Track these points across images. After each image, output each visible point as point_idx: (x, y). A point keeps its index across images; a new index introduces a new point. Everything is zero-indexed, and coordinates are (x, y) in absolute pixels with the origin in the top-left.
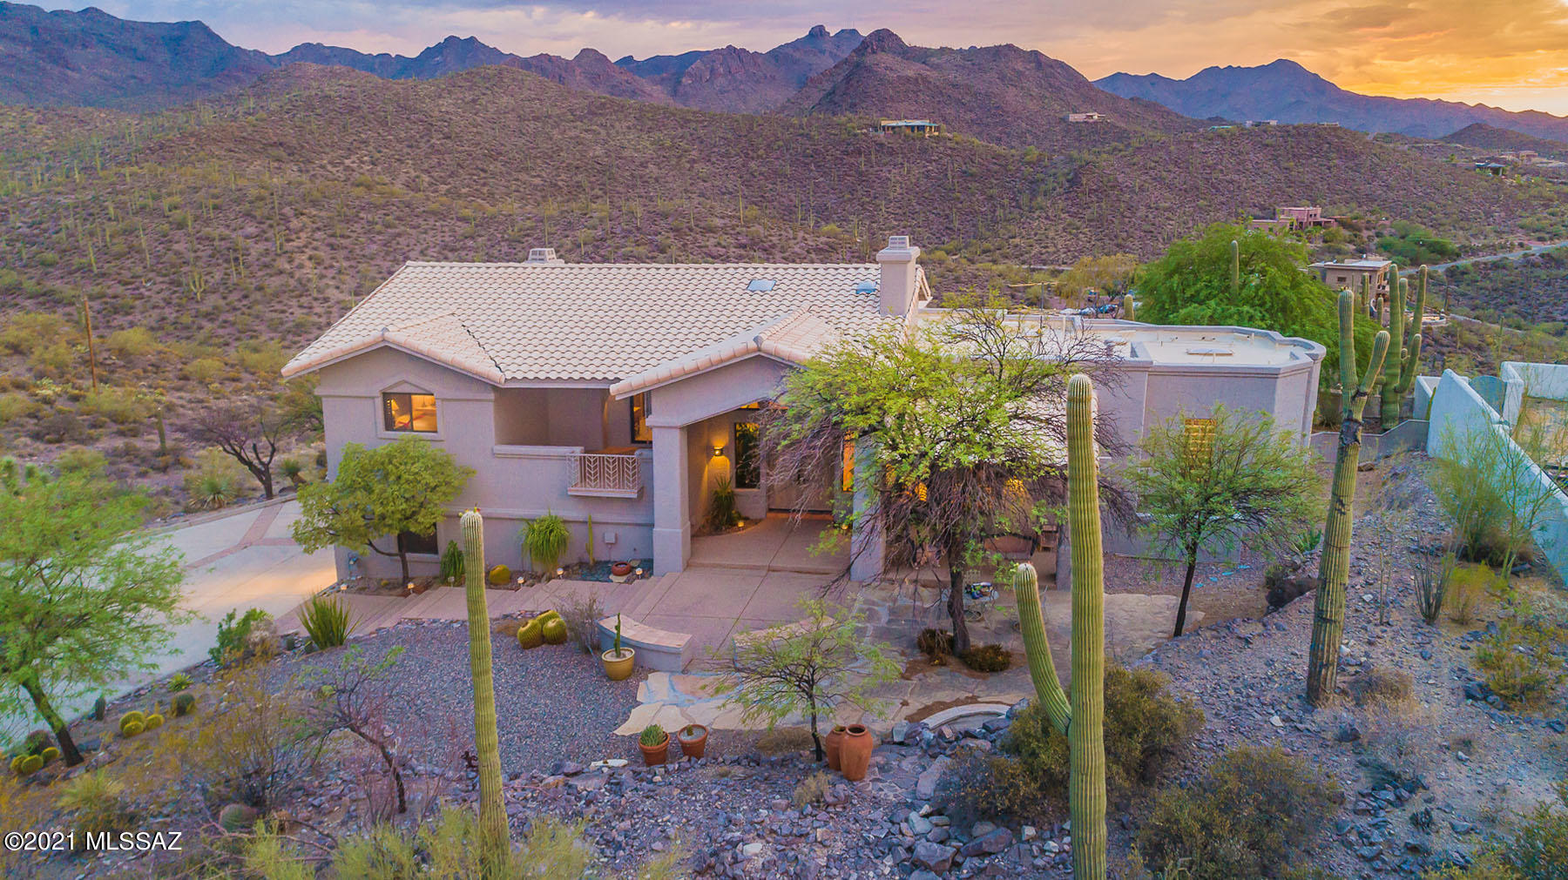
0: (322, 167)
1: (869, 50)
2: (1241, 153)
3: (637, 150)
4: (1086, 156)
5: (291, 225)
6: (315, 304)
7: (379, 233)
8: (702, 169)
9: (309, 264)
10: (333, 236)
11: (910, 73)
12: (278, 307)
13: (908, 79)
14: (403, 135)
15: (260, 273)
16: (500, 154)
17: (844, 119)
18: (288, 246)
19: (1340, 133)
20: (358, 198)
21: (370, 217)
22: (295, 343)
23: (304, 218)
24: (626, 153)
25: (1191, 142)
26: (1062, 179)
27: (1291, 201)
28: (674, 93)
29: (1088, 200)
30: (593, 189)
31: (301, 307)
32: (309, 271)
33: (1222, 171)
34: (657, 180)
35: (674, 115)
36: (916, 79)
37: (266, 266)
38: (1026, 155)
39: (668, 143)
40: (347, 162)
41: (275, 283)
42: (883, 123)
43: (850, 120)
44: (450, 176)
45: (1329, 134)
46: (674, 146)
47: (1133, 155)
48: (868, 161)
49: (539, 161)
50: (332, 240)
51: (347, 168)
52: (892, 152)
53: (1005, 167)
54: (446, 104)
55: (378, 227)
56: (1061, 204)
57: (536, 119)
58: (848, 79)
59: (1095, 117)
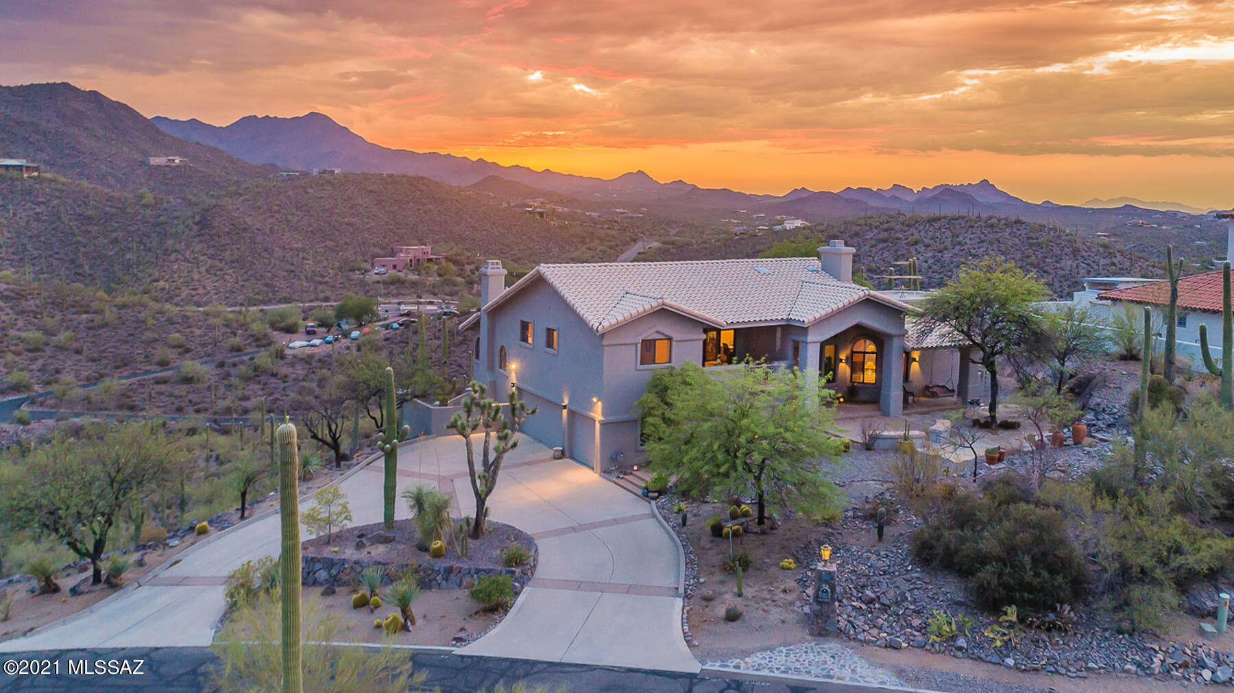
4: (206, 200)
26: (188, 222)
27: (406, 241)
45: (419, 182)
56: (198, 247)
59: (177, 161)
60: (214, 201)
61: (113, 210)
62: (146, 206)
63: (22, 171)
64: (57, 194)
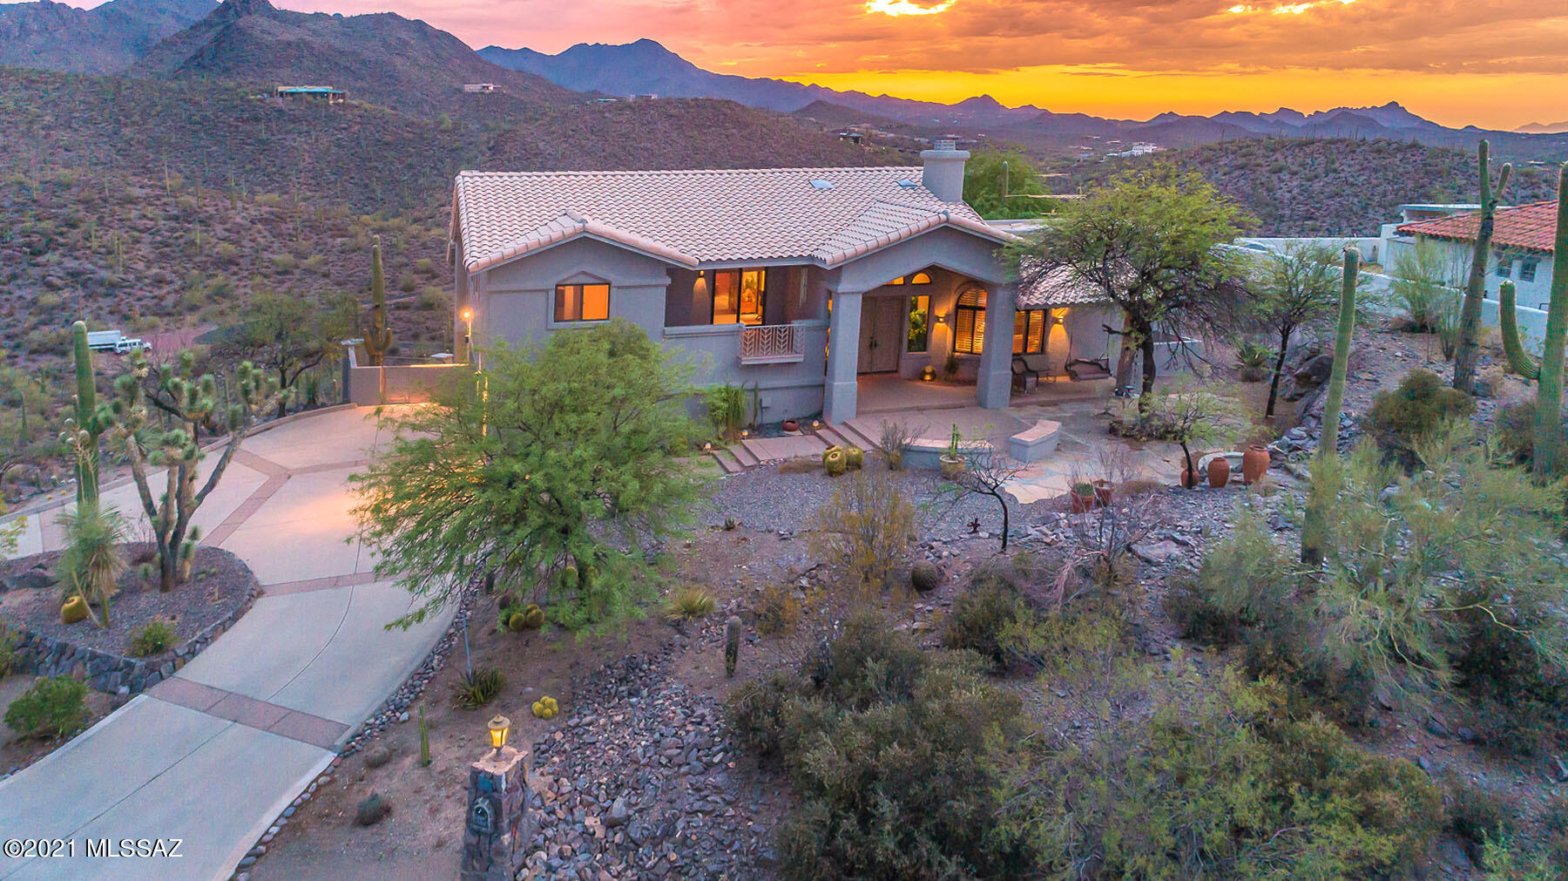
4: (503, 125)
38: (439, 123)
42: (281, 89)
45: (722, 106)
52: (295, 120)
53: (420, 135)
59: (491, 88)
61: (411, 136)
62: (444, 132)
63: (327, 97)
64: (359, 120)
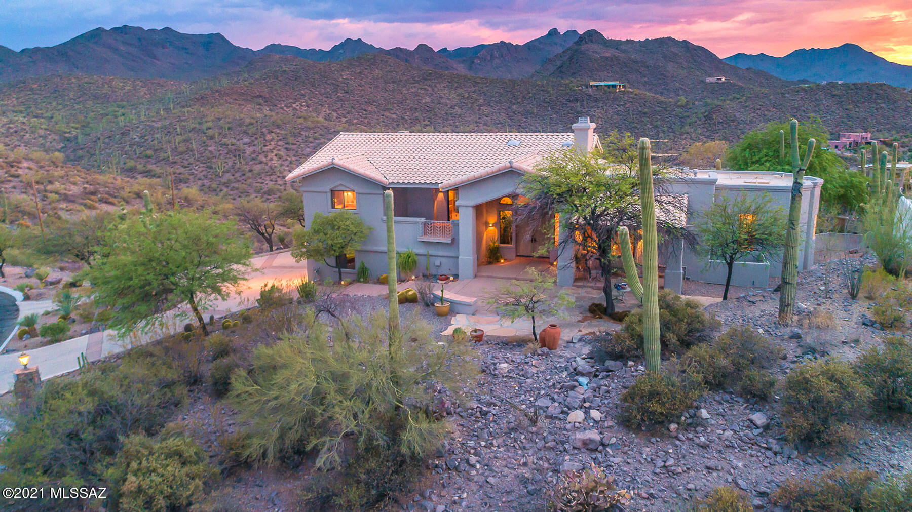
0: (282, 108)
1: (583, 42)
2: (816, 100)
3: (450, 100)
4: (716, 102)
5: (267, 138)
6: (278, 179)
7: (311, 142)
8: (486, 110)
9: (275, 158)
10: (287, 144)
11: (608, 55)
12: (259, 180)
13: (607, 58)
14: (323, 91)
15: (251, 163)
16: (374, 101)
17: (568, 81)
18: (265, 149)
19: (884, 88)
20: (300, 124)
21: (307, 134)
22: (268, 199)
23: (273, 134)
24: (443, 101)
25: (784, 94)
26: (700, 116)
27: (851, 129)
28: (470, 69)
29: (717, 128)
30: (424, 121)
31: (271, 181)
32: (276, 162)
33: (804, 111)
34: (460, 116)
35: (469, 79)
36: (612, 58)
37: (254, 159)
38: (678, 101)
39: (466, 95)
40: (294, 105)
41: (257, 168)
42: (591, 83)
43: (572, 82)
44: (348, 113)
45: (877, 88)
46: (469, 98)
47: (746, 102)
48: (582, 105)
49: (395, 105)
50: (287, 146)
51: (295, 109)
52: (597, 100)
53: (665, 109)
54: (346, 74)
55: (311, 139)
56: (700, 131)
57: (394, 82)
58: (571, 58)
59: (723, 80)
60: (719, 103)
61: (660, 109)
62: (679, 106)
63: (616, 87)
